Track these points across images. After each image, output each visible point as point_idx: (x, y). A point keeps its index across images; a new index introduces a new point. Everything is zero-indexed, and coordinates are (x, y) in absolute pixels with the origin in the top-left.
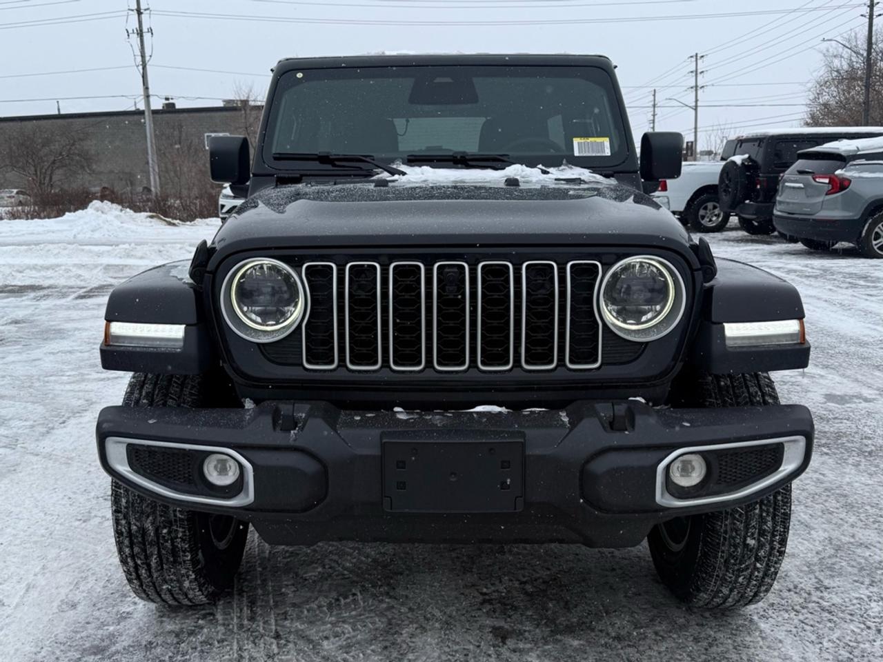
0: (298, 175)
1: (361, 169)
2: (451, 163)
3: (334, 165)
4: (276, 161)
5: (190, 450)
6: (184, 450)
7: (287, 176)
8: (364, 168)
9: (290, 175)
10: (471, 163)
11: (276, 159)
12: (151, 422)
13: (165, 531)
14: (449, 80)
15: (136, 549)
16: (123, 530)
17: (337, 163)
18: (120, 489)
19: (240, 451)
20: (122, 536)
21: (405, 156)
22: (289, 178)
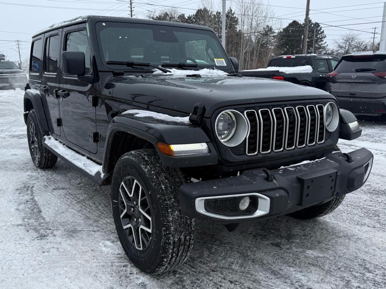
0: (123, 72)
1: (143, 69)
2: (177, 67)
3: (133, 67)
4: (108, 65)
5: (238, 197)
6: (235, 197)
7: (118, 72)
8: (145, 69)
9: (120, 72)
10: (184, 67)
11: (108, 64)
12: (214, 187)
13: (188, 237)
14: (164, 32)
15: (175, 249)
16: (171, 242)
17: (134, 66)
18: (170, 223)
19: (262, 193)
20: (170, 245)
21: (162, 64)
22: (119, 73)
